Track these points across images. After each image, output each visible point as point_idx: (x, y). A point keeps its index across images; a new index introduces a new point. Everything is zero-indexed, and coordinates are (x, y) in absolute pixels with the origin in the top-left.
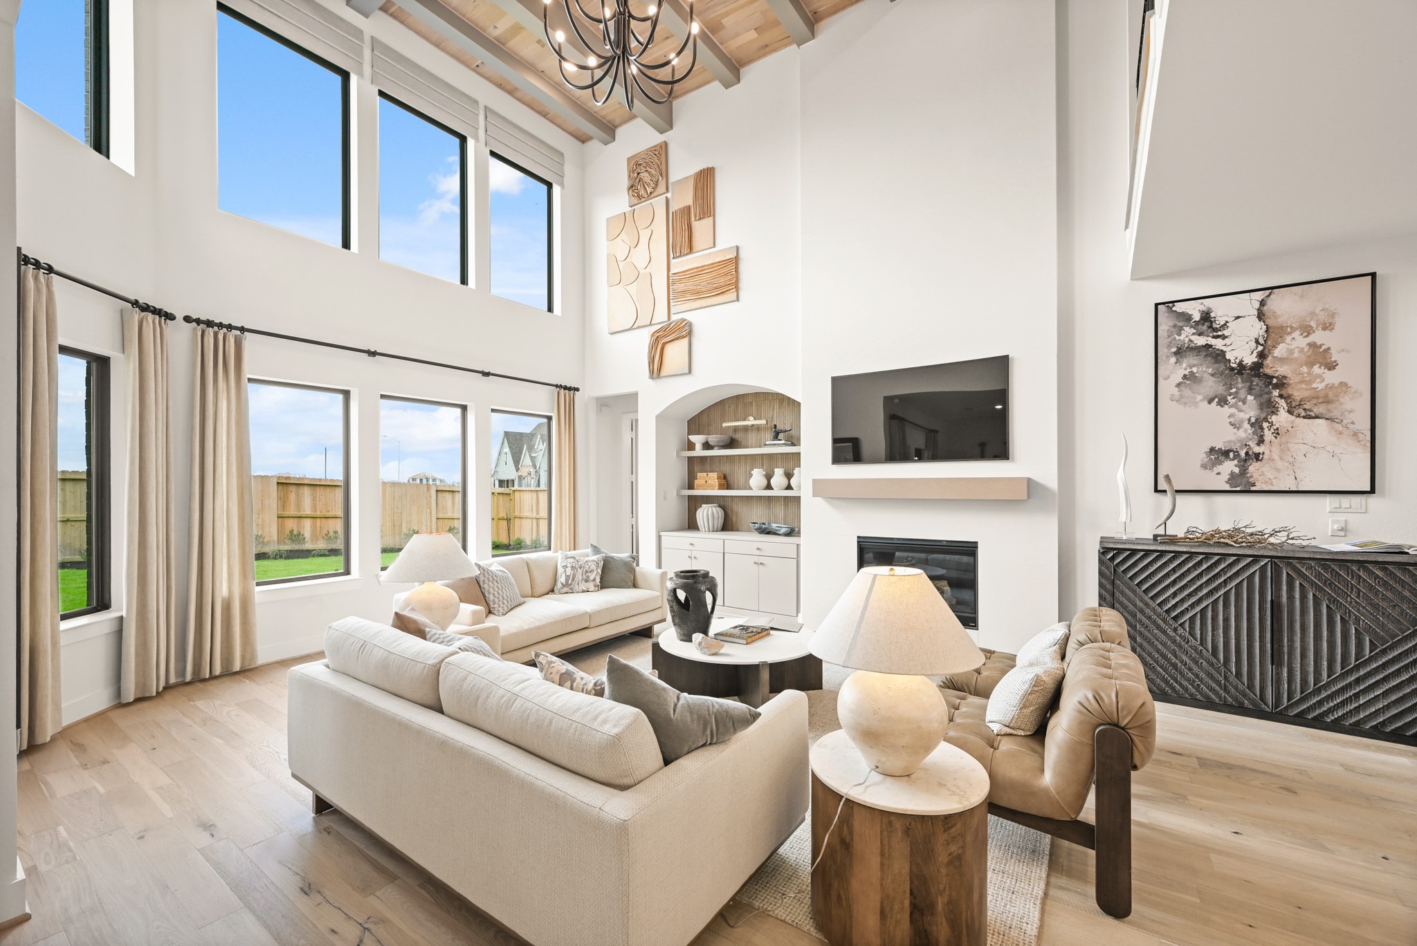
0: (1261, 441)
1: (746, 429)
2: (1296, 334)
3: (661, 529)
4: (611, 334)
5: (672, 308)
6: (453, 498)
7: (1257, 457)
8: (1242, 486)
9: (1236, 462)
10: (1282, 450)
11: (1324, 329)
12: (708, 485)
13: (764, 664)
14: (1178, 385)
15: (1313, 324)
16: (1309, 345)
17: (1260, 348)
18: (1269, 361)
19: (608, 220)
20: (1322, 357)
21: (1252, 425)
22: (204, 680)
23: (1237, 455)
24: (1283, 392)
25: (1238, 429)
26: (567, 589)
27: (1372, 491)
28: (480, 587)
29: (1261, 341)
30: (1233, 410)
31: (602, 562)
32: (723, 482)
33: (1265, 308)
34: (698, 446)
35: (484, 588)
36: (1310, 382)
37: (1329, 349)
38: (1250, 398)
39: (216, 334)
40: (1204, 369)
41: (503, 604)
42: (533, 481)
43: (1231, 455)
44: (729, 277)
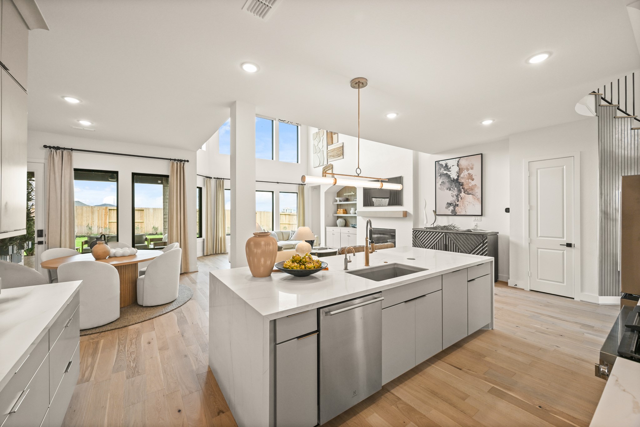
0: (458, 201)
1: (351, 195)
2: (465, 170)
3: (327, 225)
4: (313, 168)
5: (328, 161)
6: (286, 217)
7: (457, 205)
8: (454, 214)
9: (453, 207)
10: (463, 203)
11: (471, 169)
12: (341, 213)
13: (317, 253)
14: (440, 185)
15: (469, 168)
16: (468, 174)
17: (458, 174)
18: (460, 178)
19: (313, 134)
20: (471, 177)
21: (456, 196)
22: (217, 254)
23: (453, 205)
24: (463, 187)
25: (453, 197)
27: (482, 215)
29: (458, 173)
30: (452, 192)
32: (345, 212)
33: (459, 163)
34: (338, 201)
36: (468, 184)
37: (472, 175)
38: (456, 188)
39: (219, 180)
40: (446, 180)
43: (452, 204)
44: (341, 152)
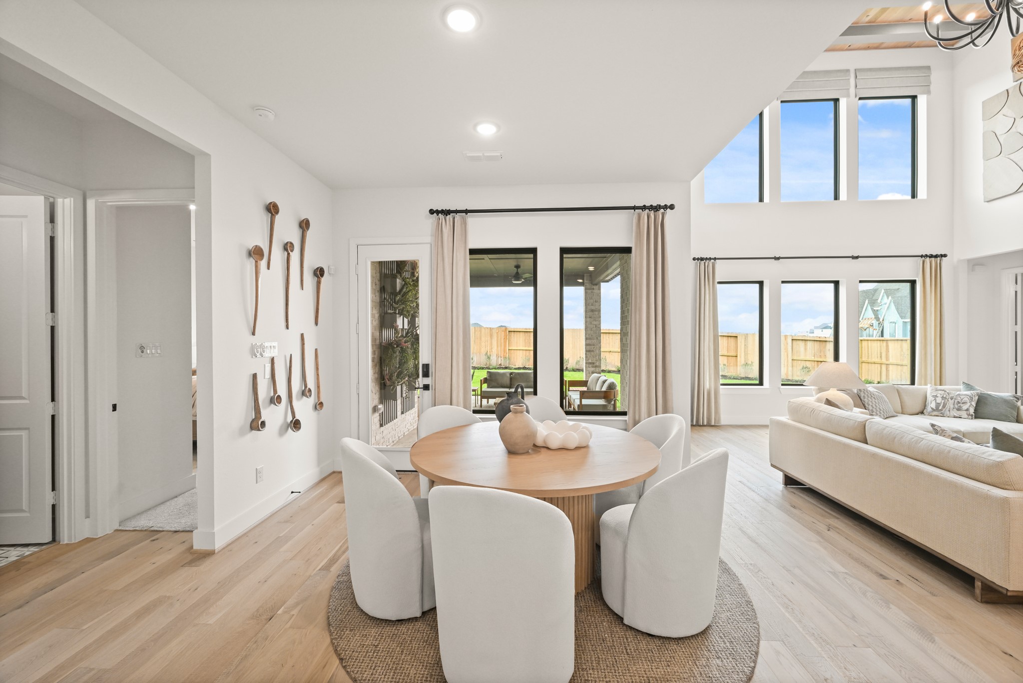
4: (988, 202)
19: (984, 103)
26: (937, 413)
28: (861, 400)
31: (977, 397)
35: (864, 401)
39: (705, 263)
41: (880, 413)
42: (875, 332)
